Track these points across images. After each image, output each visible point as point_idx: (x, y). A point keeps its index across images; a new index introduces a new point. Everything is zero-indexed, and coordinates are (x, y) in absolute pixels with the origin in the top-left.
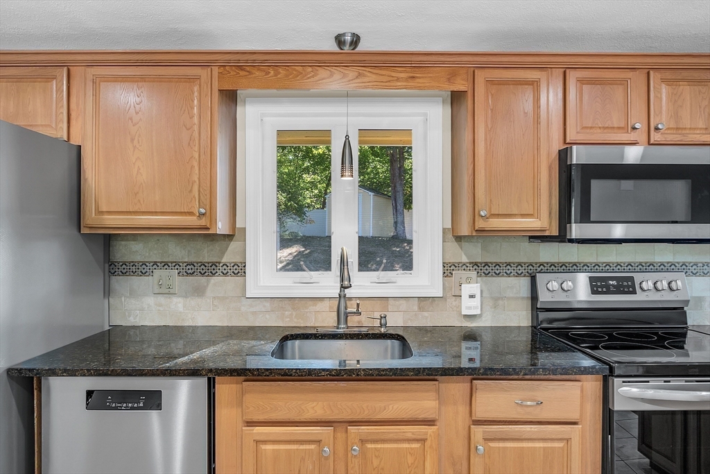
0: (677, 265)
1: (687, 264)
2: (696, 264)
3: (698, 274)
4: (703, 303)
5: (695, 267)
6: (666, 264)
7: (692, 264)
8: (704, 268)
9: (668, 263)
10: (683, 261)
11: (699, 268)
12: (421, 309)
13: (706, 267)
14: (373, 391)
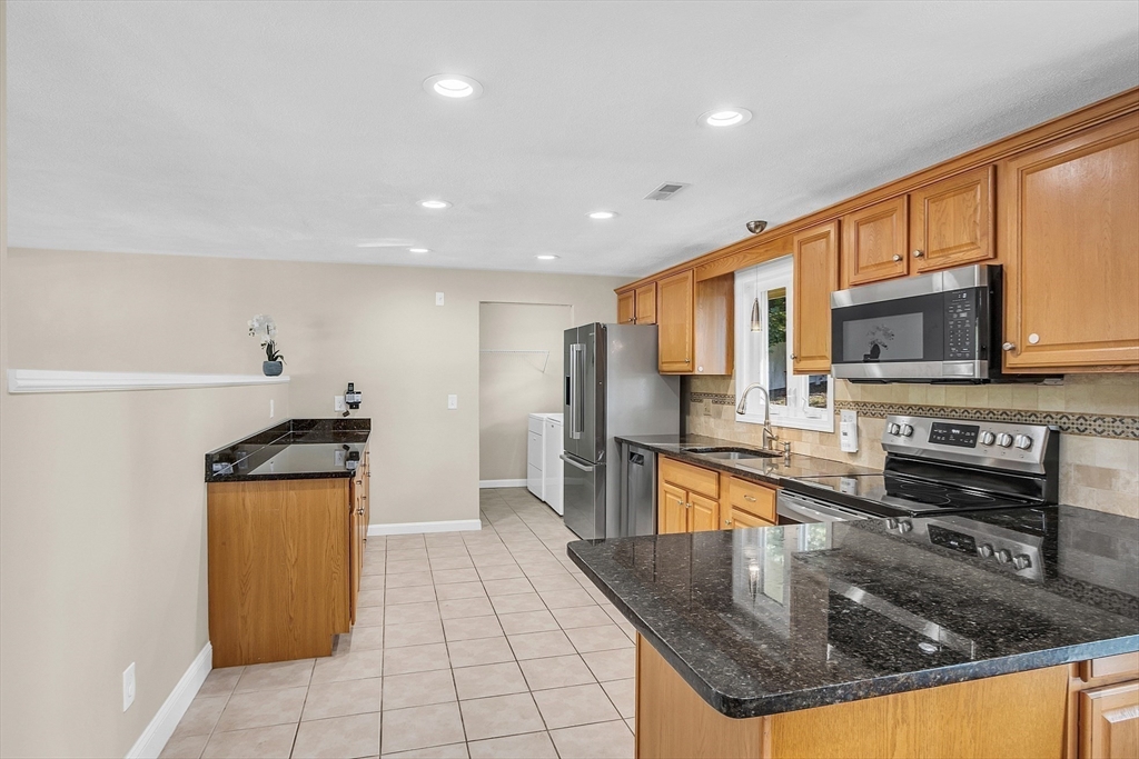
0: (1070, 417)
1: (1087, 418)
2: (1102, 418)
3: (1105, 434)
4: (1113, 480)
5: (1099, 422)
6: (1054, 416)
7: (1094, 418)
8: (1115, 424)
9: (1057, 413)
10: (1082, 411)
11: (1106, 424)
12: (821, 442)
13: (1117, 423)
14: (691, 471)
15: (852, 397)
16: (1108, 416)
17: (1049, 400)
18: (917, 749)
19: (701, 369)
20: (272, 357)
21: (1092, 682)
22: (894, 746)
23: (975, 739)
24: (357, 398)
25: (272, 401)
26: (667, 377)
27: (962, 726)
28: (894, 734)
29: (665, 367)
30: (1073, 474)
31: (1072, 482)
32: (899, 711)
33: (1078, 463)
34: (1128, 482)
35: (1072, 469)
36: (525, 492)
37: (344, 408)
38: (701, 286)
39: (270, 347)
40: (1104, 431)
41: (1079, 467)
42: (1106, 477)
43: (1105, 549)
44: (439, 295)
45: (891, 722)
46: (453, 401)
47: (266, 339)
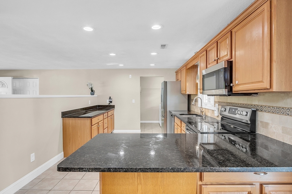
4: (268, 126)
11: (267, 108)
12: (212, 113)
15: (218, 100)
16: (267, 106)
17: (254, 101)
18: (145, 191)
19: (188, 93)
20: (92, 91)
21: (204, 182)
22: (138, 190)
23: (164, 192)
24: (111, 100)
25: (90, 101)
26: (184, 95)
27: (159, 188)
28: (137, 187)
29: (182, 92)
30: (260, 124)
31: (260, 126)
32: (139, 181)
33: (261, 120)
34: (271, 127)
35: (259, 122)
36: (158, 124)
37: (109, 103)
38: (188, 70)
39: (92, 89)
40: (266, 111)
41: (261, 122)
42: (266, 125)
43: (266, 148)
44: (130, 75)
45: (136, 183)
46: (134, 101)
47: (90, 87)
